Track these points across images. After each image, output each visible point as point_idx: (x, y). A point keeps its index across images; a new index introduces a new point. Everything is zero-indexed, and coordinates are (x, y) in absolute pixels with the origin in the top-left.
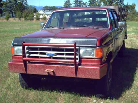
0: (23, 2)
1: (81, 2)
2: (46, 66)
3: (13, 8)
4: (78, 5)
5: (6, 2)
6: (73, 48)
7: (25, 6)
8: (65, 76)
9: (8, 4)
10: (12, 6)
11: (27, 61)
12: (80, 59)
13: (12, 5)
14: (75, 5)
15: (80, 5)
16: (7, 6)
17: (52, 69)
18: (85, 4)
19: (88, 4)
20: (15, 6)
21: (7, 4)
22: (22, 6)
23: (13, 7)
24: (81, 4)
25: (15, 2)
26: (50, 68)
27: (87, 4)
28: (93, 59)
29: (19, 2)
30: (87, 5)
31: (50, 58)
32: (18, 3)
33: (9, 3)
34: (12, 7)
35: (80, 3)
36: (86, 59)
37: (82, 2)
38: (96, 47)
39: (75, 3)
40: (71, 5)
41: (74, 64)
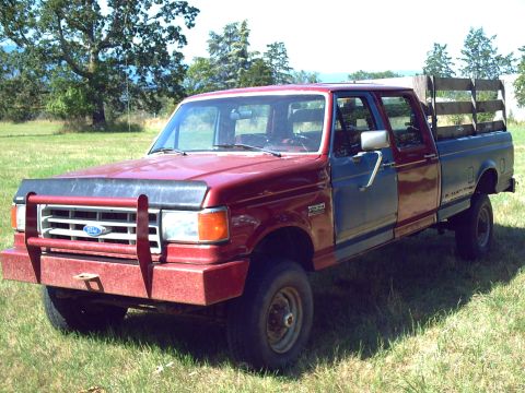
0: (272, 57)
1: (489, 52)
2: (82, 264)
3: (232, 80)
4: (478, 66)
5: (211, 59)
6: (135, 210)
7: (282, 71)
8: (125, 294)
9: (218, 68)
10: (231, 74)
11: (44, 249)
12: (165, 243)
13: (231, 69)
14: (466, 64)
15: (487, 65)
16: (211, 75)
17: (95, 273)
18: (507, 61)
19: (519, 62)
20: (242, 71)
21: (211, 66)
22: (266, 74)
23: (235, 77)
24: (490, 61)
25: (241, 59)
26: (89, 268)
27: (515, 60)
28: (196, 247)
29: (254, 61)
30: (512, 63)
31: (96, 240)
32: (250, 63)
33: (219, 63)
34: (231, 77)
35: (486, 57)
36: (178, 246)
37: (494, 52)
38: (201, 209)
39: (466, 57)
40: (450, 66)
41: (136, 257)
